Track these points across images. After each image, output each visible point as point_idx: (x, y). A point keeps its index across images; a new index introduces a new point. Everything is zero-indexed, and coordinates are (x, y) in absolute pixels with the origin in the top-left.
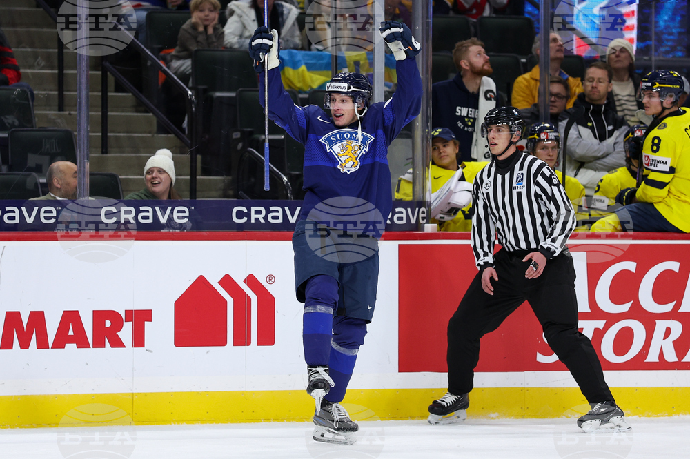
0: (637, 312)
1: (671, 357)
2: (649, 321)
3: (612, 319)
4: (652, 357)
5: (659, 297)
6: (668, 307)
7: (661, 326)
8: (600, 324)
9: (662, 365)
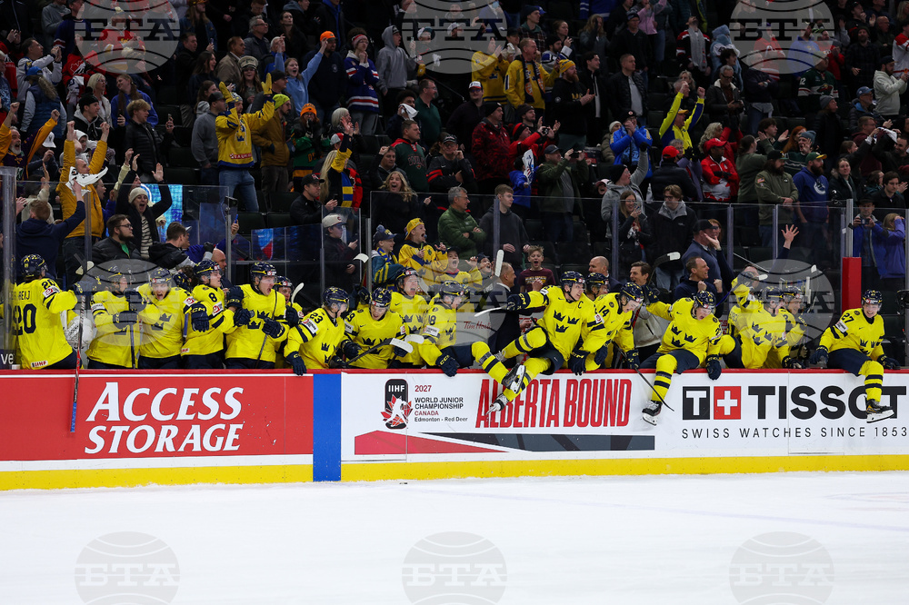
0: (150, 420)
1: (171, 448)
2: (157, 426)
3: (133, 425)
4: (159, 449)
5: (164, 410)
6: (169, 417)
7: (165, 429)
8: (126, 428)
9: (165, 453)
